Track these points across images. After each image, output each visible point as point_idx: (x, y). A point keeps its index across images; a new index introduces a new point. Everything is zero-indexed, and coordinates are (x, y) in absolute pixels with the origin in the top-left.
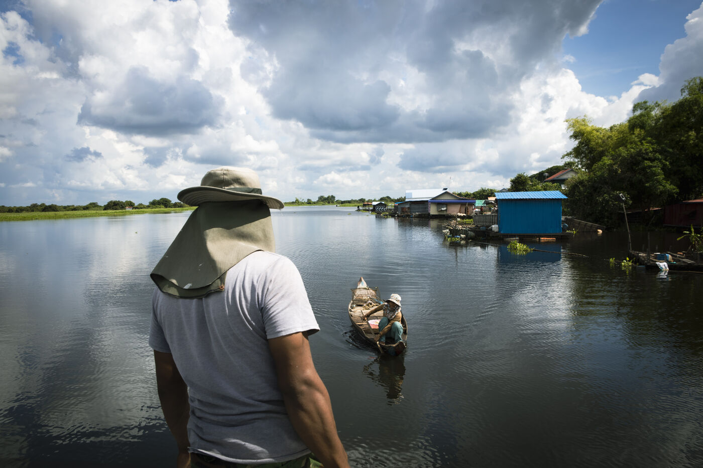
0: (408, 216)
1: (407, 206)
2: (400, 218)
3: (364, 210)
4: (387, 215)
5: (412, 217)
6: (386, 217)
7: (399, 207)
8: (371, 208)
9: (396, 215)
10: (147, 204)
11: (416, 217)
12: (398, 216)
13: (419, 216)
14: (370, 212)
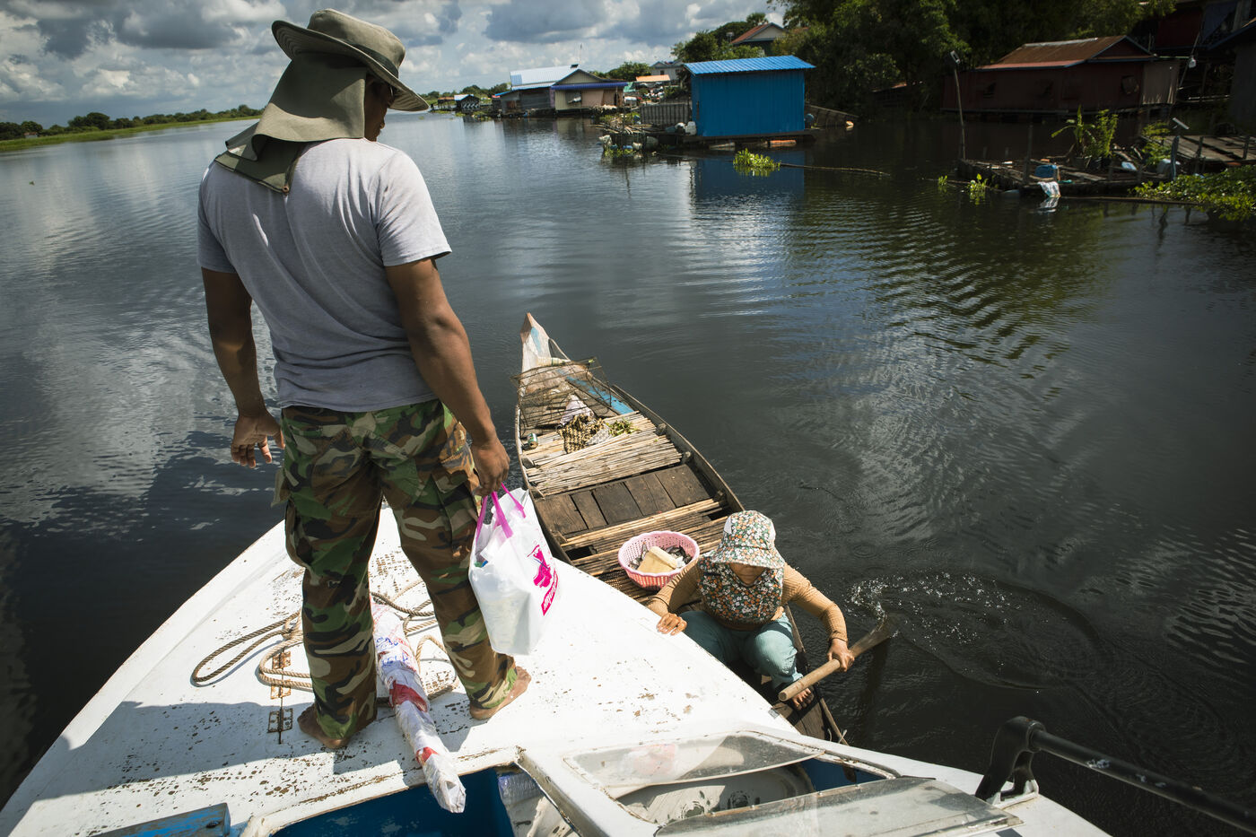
0: (520, 115)
1: (516, 98)
2: (505, 120)
3: (442, 110)
4: (483, 116)
5: (526, 117)
6: (481, 119)
7: (502, 100)
8: (453, 106)
9: (499, 115)
10: (66, 125)
11: (532, 116)
12: (502, 116)
13: (538, 115)
14: (454, 113)
